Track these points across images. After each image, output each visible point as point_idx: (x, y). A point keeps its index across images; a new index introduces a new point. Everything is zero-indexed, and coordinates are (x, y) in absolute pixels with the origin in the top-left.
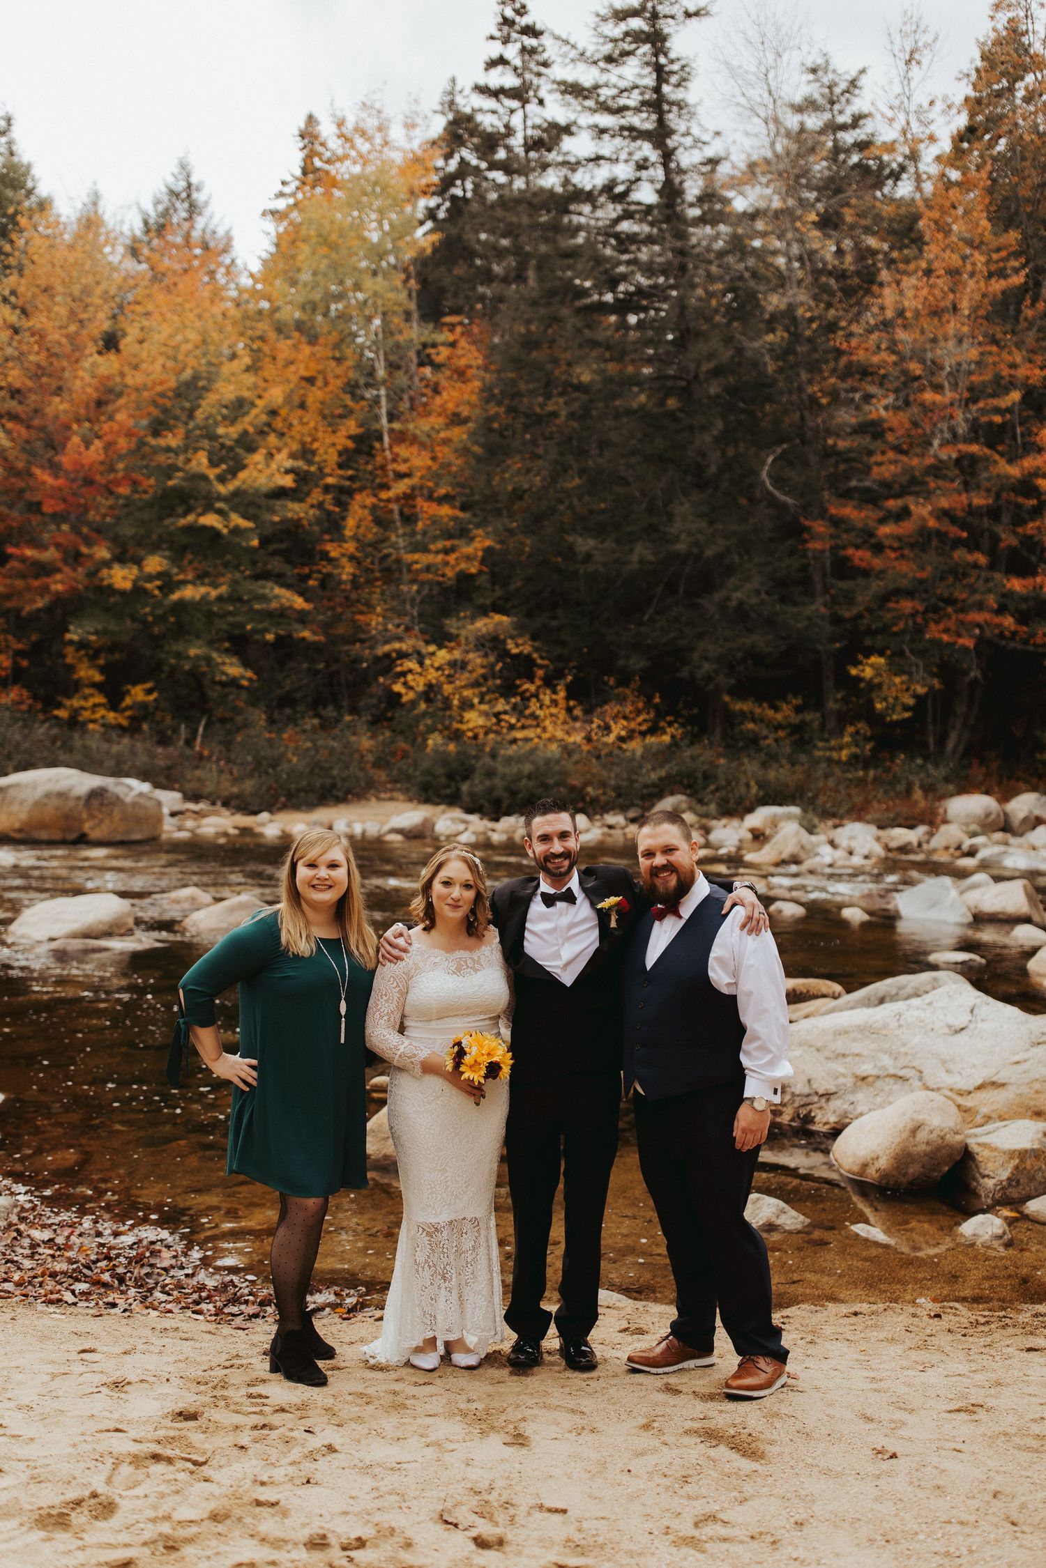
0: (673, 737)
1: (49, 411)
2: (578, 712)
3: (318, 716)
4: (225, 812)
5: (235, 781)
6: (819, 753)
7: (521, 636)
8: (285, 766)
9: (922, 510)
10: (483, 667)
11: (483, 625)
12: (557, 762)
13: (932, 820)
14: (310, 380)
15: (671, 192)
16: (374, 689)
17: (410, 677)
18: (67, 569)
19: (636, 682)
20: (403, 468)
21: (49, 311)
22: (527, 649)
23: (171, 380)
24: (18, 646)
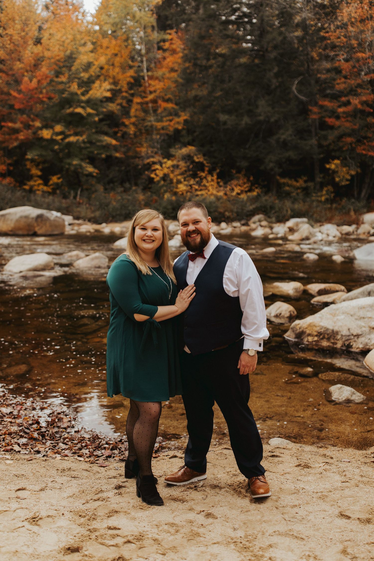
0: (258, 192)
1: (15, 67)
2: (221, 184)
3: (122, 186)
4: (89, 224)
5: (93, 212)
6: (313, 198)
7: (199, 154)
8: (111, 206)
9: (355, 101)
10: (185, 167)
11: (185, 151)
12: (214, 203)
13: (358, 223)
14: (116, 55)
16: (144, 177)
17: (157, 172)
18: (25, 131)
19: (243, 172)
20: (152, 89)
21: (13, 27)
22: (201, 160)
23: (62, 55)
24: (9, 161)
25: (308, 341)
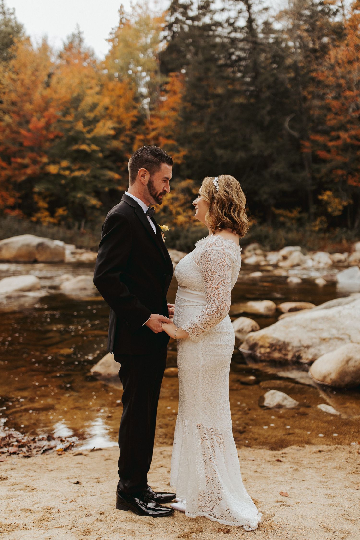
1: (25, 109)
4: (91, 252)
5: (95, 241)
6: (307, 228)
9: (343, 135)
10: (184, 199)
11: (184, 184)
13: (350, 251)
15: (250, 21)
18: (33, 166)
20: (154, 127)
21: (25, 72)
23: (69, 97)
24: (18, 195)
25: (260, 353)
